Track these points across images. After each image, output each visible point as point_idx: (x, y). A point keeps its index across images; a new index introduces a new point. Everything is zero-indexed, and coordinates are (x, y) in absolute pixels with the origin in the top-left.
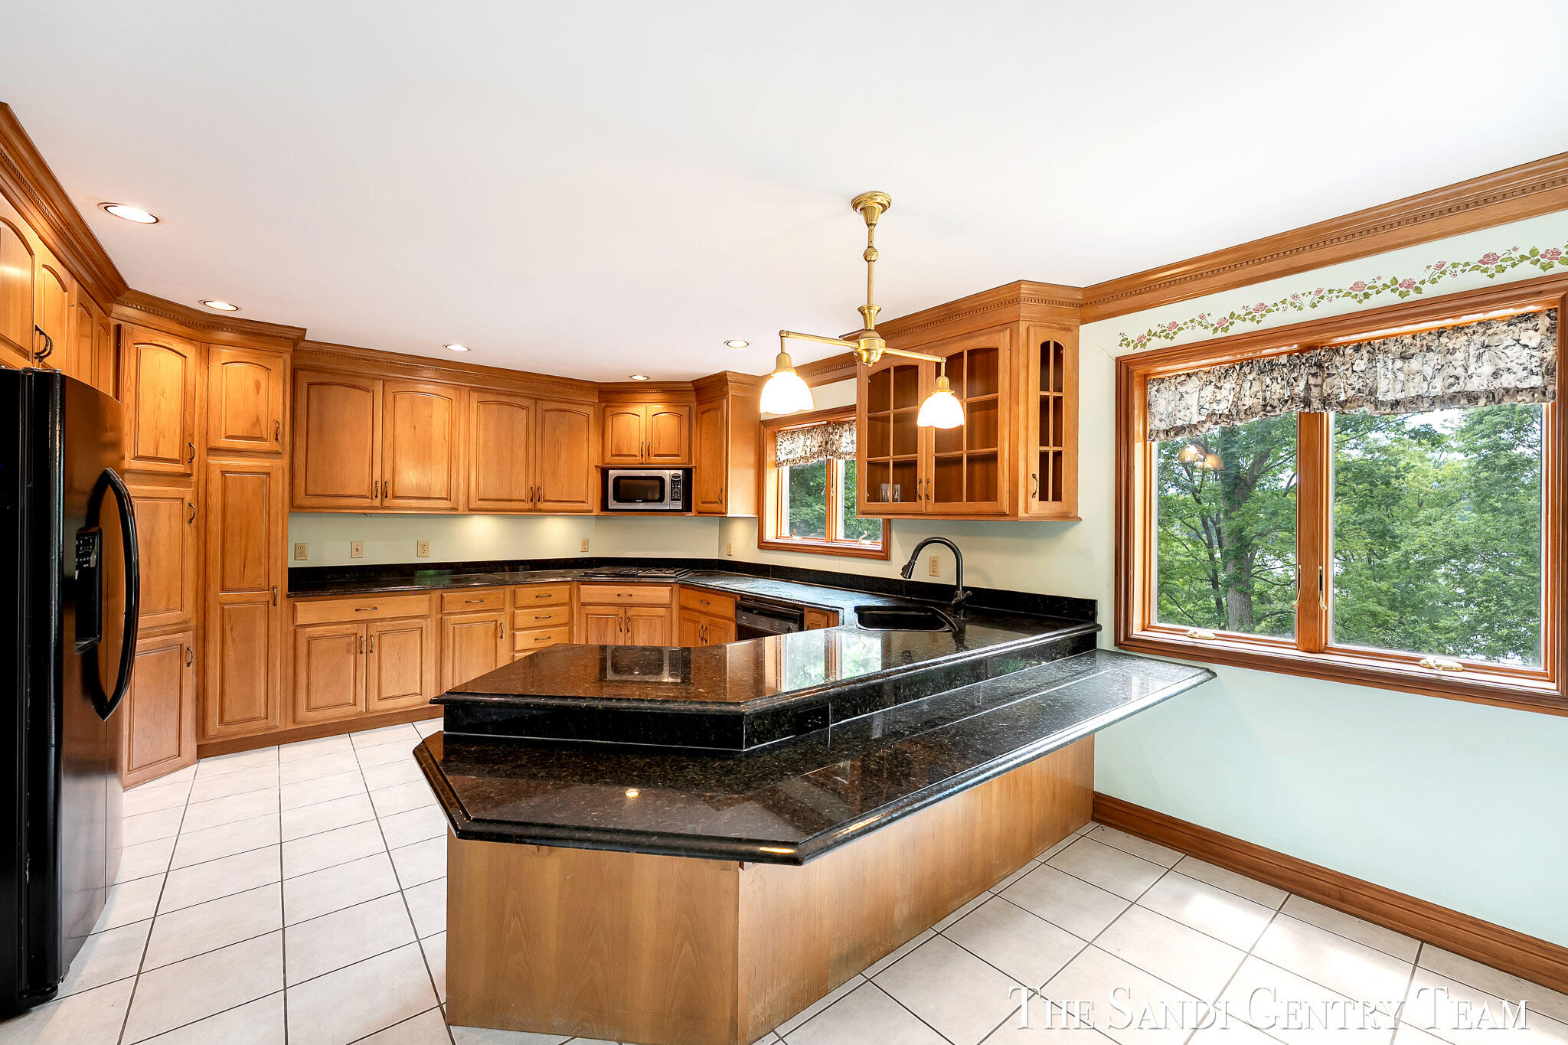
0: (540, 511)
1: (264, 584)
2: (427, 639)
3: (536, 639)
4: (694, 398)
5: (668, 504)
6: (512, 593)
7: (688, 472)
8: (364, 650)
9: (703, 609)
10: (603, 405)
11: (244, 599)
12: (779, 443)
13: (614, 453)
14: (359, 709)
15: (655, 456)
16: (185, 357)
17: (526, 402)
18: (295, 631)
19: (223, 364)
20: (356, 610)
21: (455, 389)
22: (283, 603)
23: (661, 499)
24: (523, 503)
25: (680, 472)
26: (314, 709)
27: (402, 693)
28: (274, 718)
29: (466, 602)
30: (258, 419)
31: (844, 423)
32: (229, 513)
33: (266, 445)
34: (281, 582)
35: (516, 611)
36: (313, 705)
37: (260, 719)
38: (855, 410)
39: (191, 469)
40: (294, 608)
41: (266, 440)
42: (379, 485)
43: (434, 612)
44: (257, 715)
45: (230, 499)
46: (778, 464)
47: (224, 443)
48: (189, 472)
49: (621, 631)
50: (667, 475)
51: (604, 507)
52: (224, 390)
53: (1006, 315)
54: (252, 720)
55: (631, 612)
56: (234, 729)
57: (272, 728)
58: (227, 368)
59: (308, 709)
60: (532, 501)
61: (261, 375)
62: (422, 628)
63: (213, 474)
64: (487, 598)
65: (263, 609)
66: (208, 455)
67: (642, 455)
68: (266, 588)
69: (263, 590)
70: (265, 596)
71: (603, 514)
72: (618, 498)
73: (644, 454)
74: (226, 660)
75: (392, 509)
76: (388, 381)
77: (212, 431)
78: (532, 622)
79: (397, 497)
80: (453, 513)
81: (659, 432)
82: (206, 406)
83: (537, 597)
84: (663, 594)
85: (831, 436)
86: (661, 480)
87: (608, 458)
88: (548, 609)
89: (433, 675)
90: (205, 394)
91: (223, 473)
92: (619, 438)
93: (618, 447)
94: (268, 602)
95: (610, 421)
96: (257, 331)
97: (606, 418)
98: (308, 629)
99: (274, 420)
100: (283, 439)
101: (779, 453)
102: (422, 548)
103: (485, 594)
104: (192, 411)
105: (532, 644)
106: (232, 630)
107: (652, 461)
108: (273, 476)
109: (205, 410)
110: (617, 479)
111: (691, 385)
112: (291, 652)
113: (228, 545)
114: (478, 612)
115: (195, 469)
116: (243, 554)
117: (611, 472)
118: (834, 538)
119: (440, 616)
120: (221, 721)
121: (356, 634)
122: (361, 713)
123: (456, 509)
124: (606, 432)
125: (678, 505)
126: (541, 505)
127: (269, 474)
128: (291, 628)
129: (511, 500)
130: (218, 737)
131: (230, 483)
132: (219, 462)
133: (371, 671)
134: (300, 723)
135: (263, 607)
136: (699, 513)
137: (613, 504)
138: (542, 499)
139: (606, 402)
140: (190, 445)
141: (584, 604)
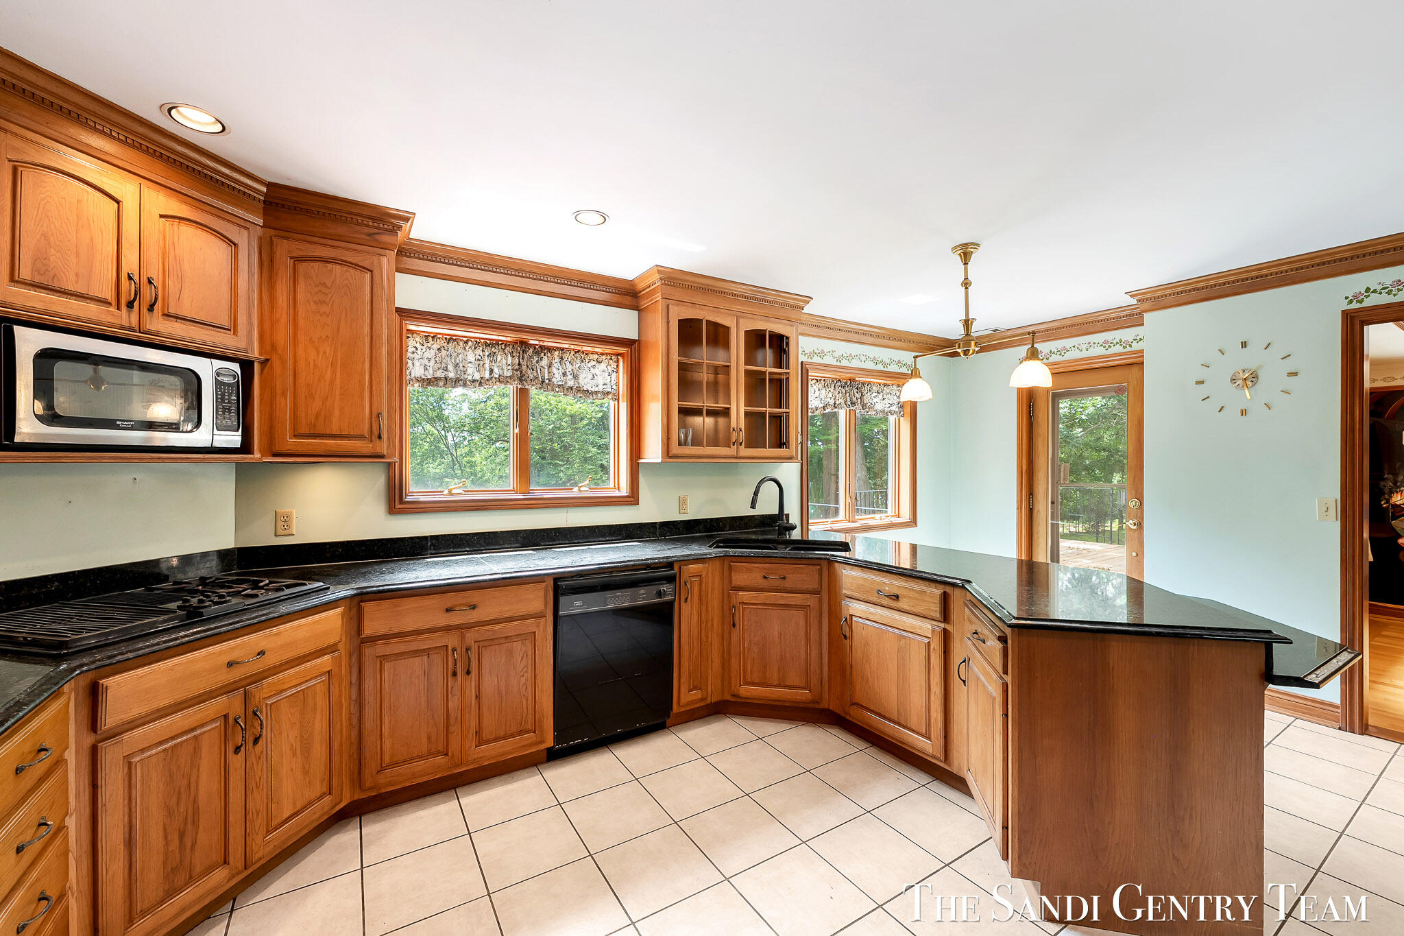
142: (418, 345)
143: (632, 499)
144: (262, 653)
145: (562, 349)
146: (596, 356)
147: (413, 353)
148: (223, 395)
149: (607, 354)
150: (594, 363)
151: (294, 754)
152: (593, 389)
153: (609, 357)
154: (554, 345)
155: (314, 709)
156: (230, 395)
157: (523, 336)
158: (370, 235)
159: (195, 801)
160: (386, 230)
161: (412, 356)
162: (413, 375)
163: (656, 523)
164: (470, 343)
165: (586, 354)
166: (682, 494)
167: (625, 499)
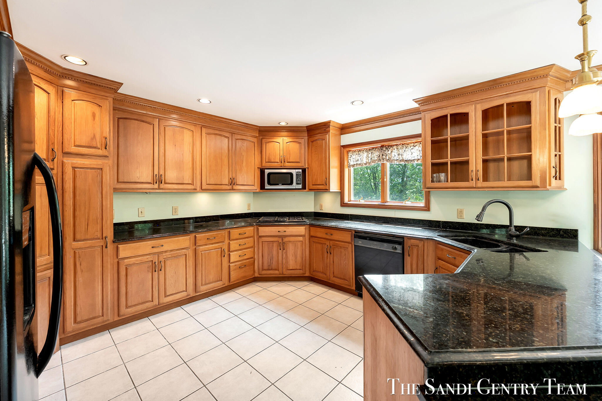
0: (235, 190)
1: (99, 235)
2: (189, 260)
3: (239, 256)
4: (306, 135)
5: (294, 186)
6: (228, 232)
7: (304, 171)
8: (157, 270)
9: (328, 237)
10: (261, 137)
11: (88, 245)
12: (349, 156)
13: (267, 161)
14: (155, 304)
15: (288, 162)
16: (49, 94)
17: (227, 135)
18: (118, 262)
19: (72, 101)
20: (152, 247)
21: (195, 126)
22: (111, 247)
23: (291, 183)
24: (227, 186)
25: (301, 170)
26: (131, 307)
27: (177, 292)
28: (107, 315)
29: (208, 239)
30: (94, 135)
31: (393, 146)
32: (77, 193)
33: (100, 152)
34: (109, 233)
35: (230, 242)
36: (129, 304)
37: (99, 317)
38: (421, 136)
39: (53, 165)
40: (117, 248)
41: (99, 149)
42: (158, 176)
43: (192, 245)
44: (97, 315)
45: (78, 184)
46: (349, 166)
47: (74, 149)
48: (52, 167)
49: (280, 249)
50: (294, 172)
51: (262, 187)
52: (73, 116)
53: (537, 84)
54: (94, 318)
55: (286, 239)
56: (82, 325)
57: (106, 321)
58: (74, 103)
59: (127, 307)
60: (231, 185)
61: (97, 109)
62: (186, 255)
63: (67, 169)
64: (217, 236)
65: (99, 250)
66: (63, 157)
67: (281, 162)
68: (101, 238)
69: (99, 239)
70: (102, 243)
71: (261, 191)
72: (269, 183)
73: (282, 162)
74: (77, 284)
75: (165, 189)
76: (161, 119)
77: (66, 142)
78: (238, 247)
79: (167, 183)
80: (194, 191)
81: (290, 151)
82: (61, 125)
83: (239, 234)
84: (301, 230)
85: (385, 152)
86: (291, 174)
87: (265, 164)
88: (244, 240)
89: (192, 280)
90: (60, 119)
91: (74, 168)
92: (269, 153)
93: (269, 158)
94: (102, 246)
95: (265, 145)
96: (93, 82)
97: (263, 143)
98: (126, 261)
99: (104, 137)
100: (109, 149)
101: (349, 161)
102: (175, 210)
103: (216, 234)
104: (54, 128)
105: (238, 259)
106: (81, 265)
107: (286, 165)
108: (104, 170)
109: (61, 129)
110: (269, 174)
111: (306, 128)
112: (116, 275)
113: (77, 213)
114: (212, 244)
115: (55, 166)
116: (87, 217)
117: (266, 171)
118: (386, 201)
119: (194, 247)
120: (75, 321)
121: (152, 261)
122: (156, 305)
123: (195, 189)
124: (263, 151)
125: (300, 186)
126: (235, 187)
127: (102, 169)
128: (116, 260)
129: (222, 185)
130: (73, 332)
131: (78, 174)
132: (69, 161)
133: (161, 281)
134: (122, 316)
135: (99, 249)
136: (310, 190)
137: (267, 187)
138: (235, 184)
139: (262, 136)
140: (53, 150)
141: (261, 237)
142: (352, 155)
143: (426, 208)
144: (285, 231)
145: (396, 145)
146: (413, 144)
147: (350, 157)
148: (298, 177)
149: (418, 142)
150: (412, 147)
151: (293, 256)
152: (412, 159)
153: (419, 143)
154: (394, 144)
155: (298, 248)
156: (299, 177)
157: (382, 144)
158: (324, 130)
159: (273, 255)
160: (327, 127)
161: (350, 158)
162: (351, 164)
163: (440, 221)
164: (364, 151)
165: (408, 144)
166: (460, 207)
167: (422, 208)
